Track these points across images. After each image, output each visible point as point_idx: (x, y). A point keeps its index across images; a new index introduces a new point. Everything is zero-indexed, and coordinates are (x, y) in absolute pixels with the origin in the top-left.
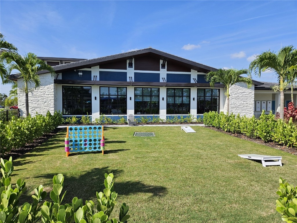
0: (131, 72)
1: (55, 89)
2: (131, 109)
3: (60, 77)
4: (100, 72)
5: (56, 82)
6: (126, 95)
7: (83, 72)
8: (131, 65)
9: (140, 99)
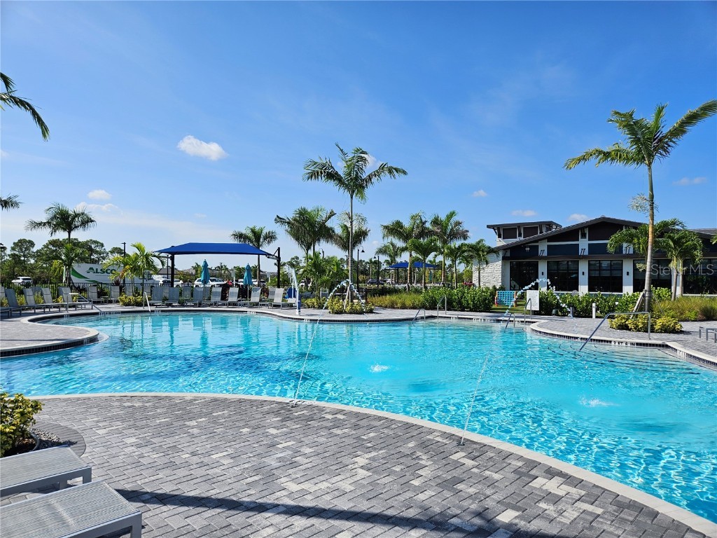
0: (584, 244)
1: (503, 265)
2: (585, 285)
3: (508, 254)
4: (548, 246)
5: (504, 259)
6: (578, 270)
7: (529, 247)
8: (584, 236)
9: (596, 274)
